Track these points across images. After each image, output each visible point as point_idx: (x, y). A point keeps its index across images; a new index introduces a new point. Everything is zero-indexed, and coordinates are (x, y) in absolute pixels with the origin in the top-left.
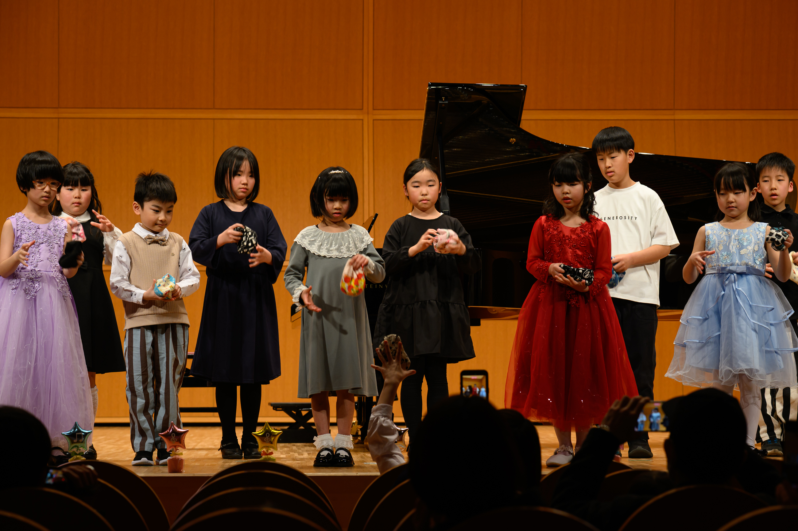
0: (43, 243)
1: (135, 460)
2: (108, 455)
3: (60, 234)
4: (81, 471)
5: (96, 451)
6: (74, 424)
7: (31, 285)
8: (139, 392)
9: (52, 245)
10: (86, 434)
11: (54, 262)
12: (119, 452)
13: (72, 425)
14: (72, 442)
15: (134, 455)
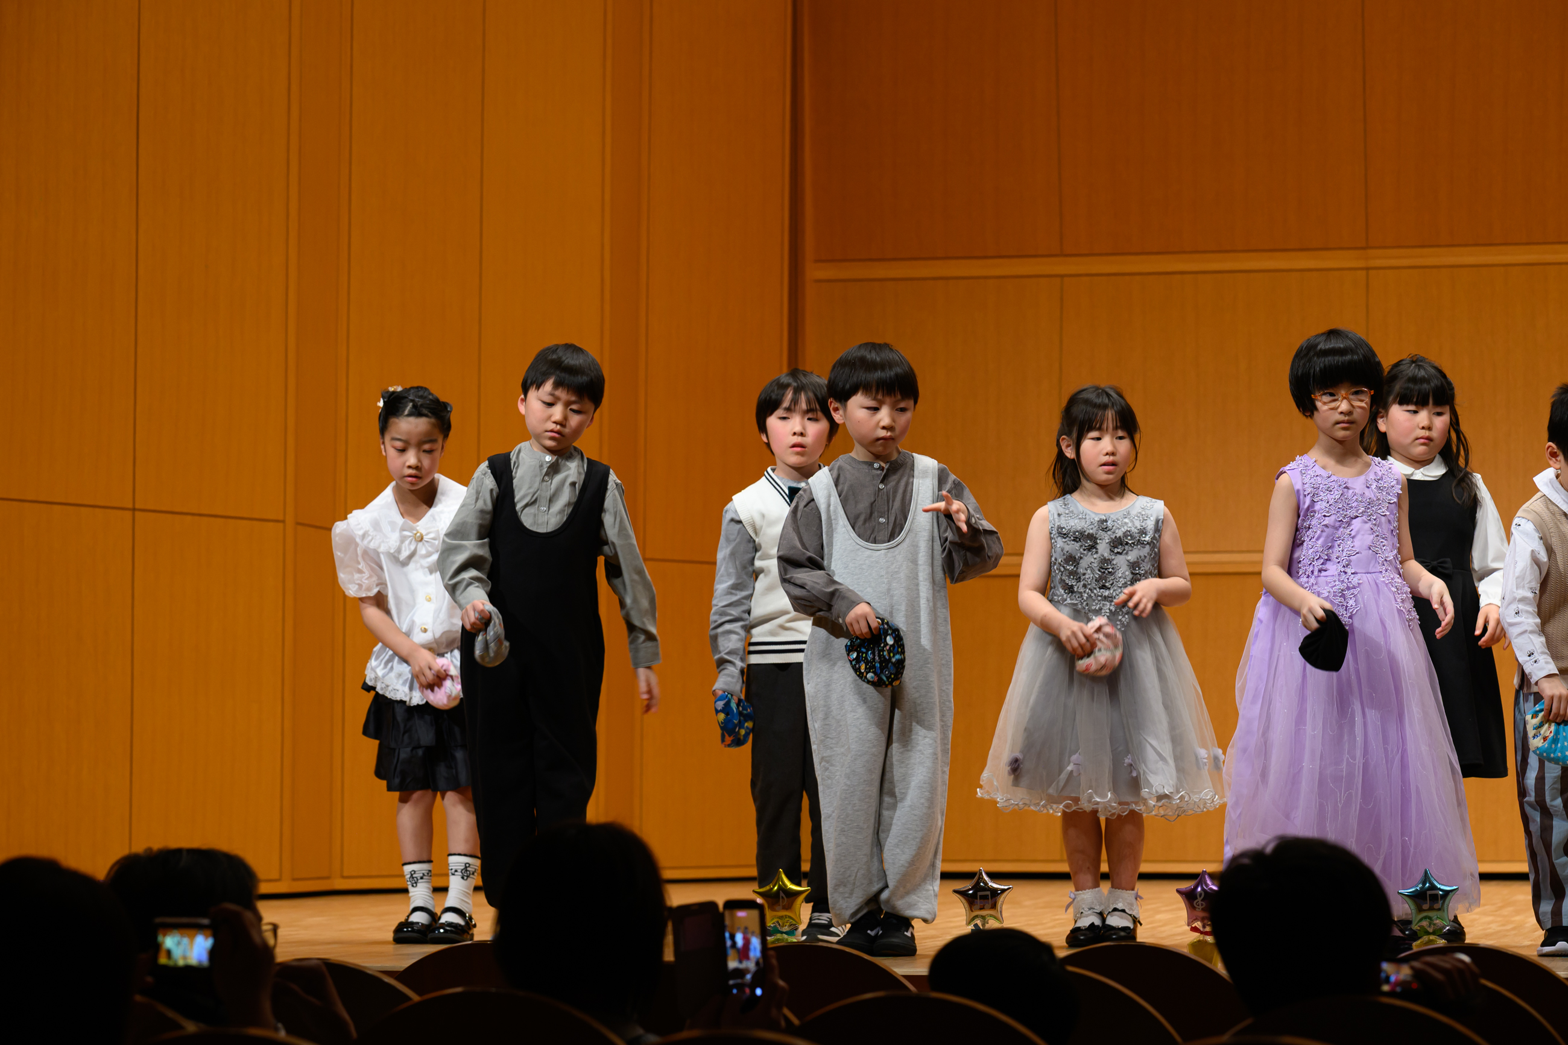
0: (1358, 517)
1: (1543, 945)
2: (1487, 936)
3: (1389, 495)
4: (1447, 966)
5: (1463, 928)
6: (1423, 871)
7: (1341, 602)
8: (1555, 809)
9: (1375, 520)
10: (1447, 893)
11: (1383, 552)
12: (1507, 930)
13: (1419, 876)
14: (1420, 910)
15: (1540, 935)
